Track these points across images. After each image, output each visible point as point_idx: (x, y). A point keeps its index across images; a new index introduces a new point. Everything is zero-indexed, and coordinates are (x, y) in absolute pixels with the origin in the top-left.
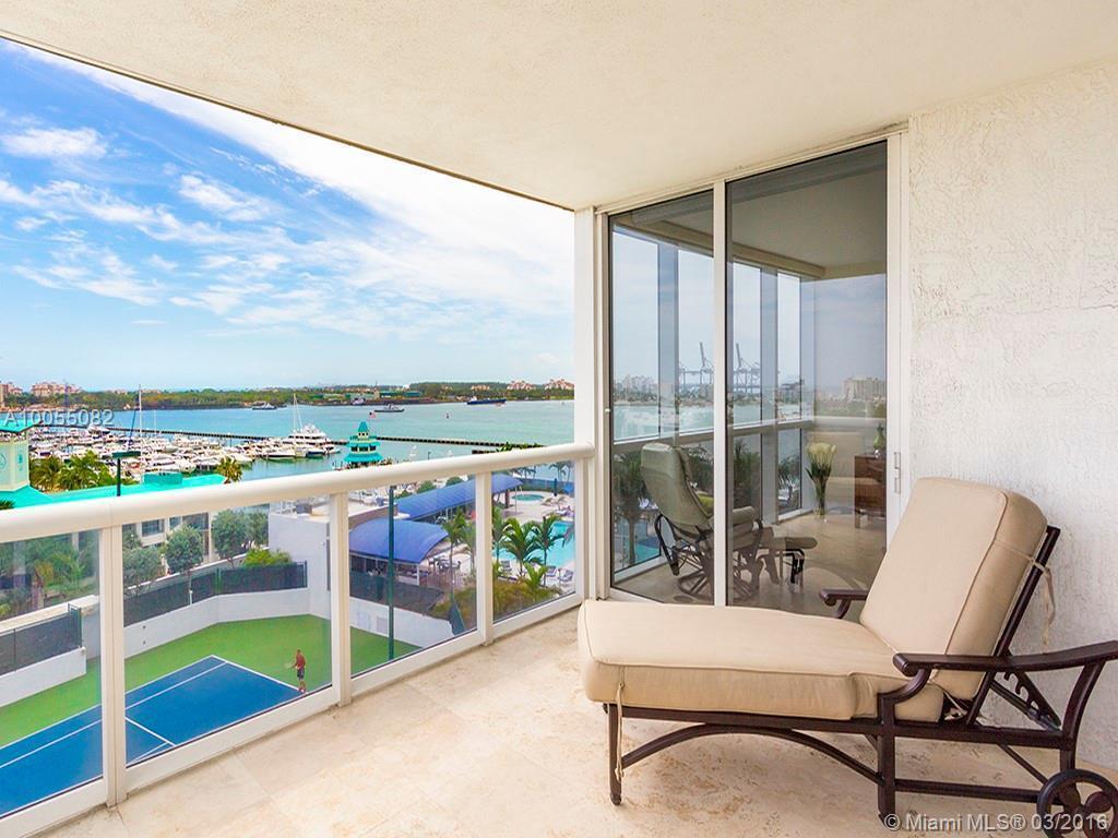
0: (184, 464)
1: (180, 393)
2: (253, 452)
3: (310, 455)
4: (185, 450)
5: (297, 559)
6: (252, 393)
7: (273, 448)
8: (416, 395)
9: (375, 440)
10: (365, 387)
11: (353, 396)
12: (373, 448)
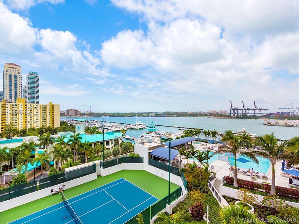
0: (113, 130)
1: (112, 113)
2: (128, 127)
3: (140, 129)
4: (113, 126)
5: (141, 156)
6: (127, 113)
7: (132, 127)
8: (164, 115)
9: (155, 126)
10: (152, 112)
11: (149, 115)
12: (154, 128)
